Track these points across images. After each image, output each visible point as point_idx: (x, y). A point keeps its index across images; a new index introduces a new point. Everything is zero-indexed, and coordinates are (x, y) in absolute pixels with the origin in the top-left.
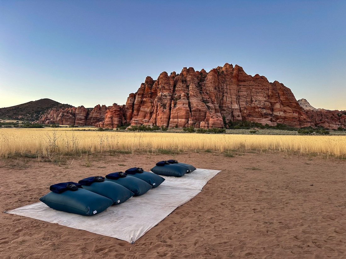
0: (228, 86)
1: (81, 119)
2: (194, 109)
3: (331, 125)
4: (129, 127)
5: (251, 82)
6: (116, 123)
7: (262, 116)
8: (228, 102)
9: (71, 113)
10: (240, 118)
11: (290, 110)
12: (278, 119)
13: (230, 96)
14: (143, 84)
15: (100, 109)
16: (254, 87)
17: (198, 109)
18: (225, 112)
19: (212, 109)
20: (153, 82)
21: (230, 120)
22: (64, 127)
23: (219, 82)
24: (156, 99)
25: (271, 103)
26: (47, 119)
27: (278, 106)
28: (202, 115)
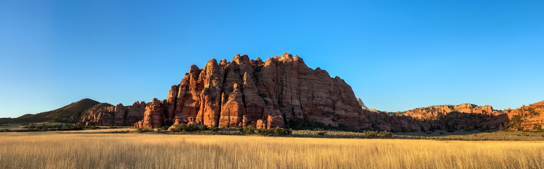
0: (288, 79)
1: (119, 119)
2: (249, 104)
3: (385, 126)
4: (172, 127)
5: (313, 75)
6: (156, 122)
7: (324, 114)
8: (287, 97)
9: (110, 113)
10: (302, 117)
11: (350, 109)
12: (339, 118)
13: (290, 90)
14: (187, 74)
15: (138, 106)
16: (315, 81)
17: (254, 104)
18: (285, 109)
19: (270, 105)
20: (200, 71)
21: (291, 119)
22: (103, 128)
23: (277, 74)
24: (203, 92)
25: (332, 100)
26: (87, 120)
27: (339, 104)
28: (259, 111)
